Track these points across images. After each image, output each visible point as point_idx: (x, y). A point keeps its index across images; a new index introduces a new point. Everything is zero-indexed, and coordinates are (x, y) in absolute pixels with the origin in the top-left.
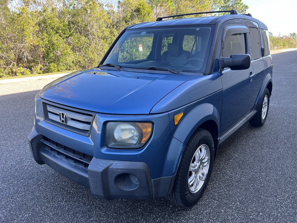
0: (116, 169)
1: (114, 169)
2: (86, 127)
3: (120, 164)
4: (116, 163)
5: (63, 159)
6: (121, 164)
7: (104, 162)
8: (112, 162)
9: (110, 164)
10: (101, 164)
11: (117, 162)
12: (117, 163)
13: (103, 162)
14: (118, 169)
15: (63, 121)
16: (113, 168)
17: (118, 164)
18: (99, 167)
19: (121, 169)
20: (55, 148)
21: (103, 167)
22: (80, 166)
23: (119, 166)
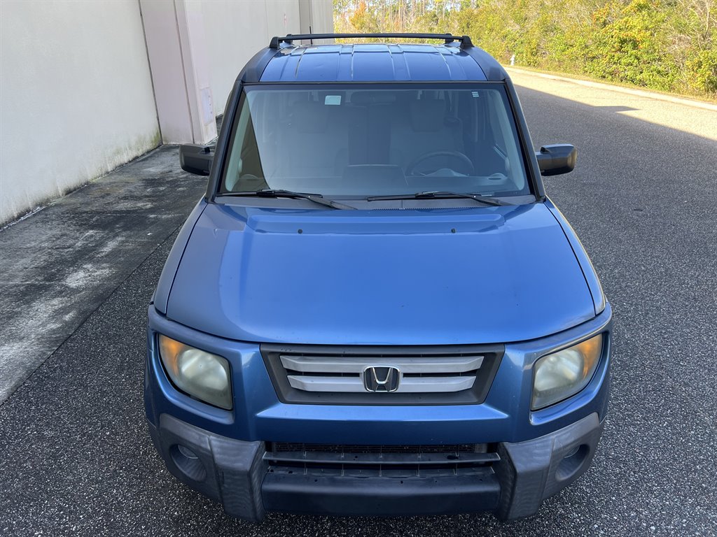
0: (565, 447)
1: (560, 449)
3: (565, 434)
4: (559, 436)
5: (371, 478)
6: (567, 432)
7: (538, 443)
8: (552, 437)
9: (551, 442)
10: (537, 451)
12: (559, 434)
13: (537, 445)
14: (567, 446)
15: (382, 387)
16: (559, 447)
17: (562, 435)
18: (537, 458)
19: (571, 443)
20: (343, 460)
21: (545, 454)
22: (441, 475)
23: (567, 439)
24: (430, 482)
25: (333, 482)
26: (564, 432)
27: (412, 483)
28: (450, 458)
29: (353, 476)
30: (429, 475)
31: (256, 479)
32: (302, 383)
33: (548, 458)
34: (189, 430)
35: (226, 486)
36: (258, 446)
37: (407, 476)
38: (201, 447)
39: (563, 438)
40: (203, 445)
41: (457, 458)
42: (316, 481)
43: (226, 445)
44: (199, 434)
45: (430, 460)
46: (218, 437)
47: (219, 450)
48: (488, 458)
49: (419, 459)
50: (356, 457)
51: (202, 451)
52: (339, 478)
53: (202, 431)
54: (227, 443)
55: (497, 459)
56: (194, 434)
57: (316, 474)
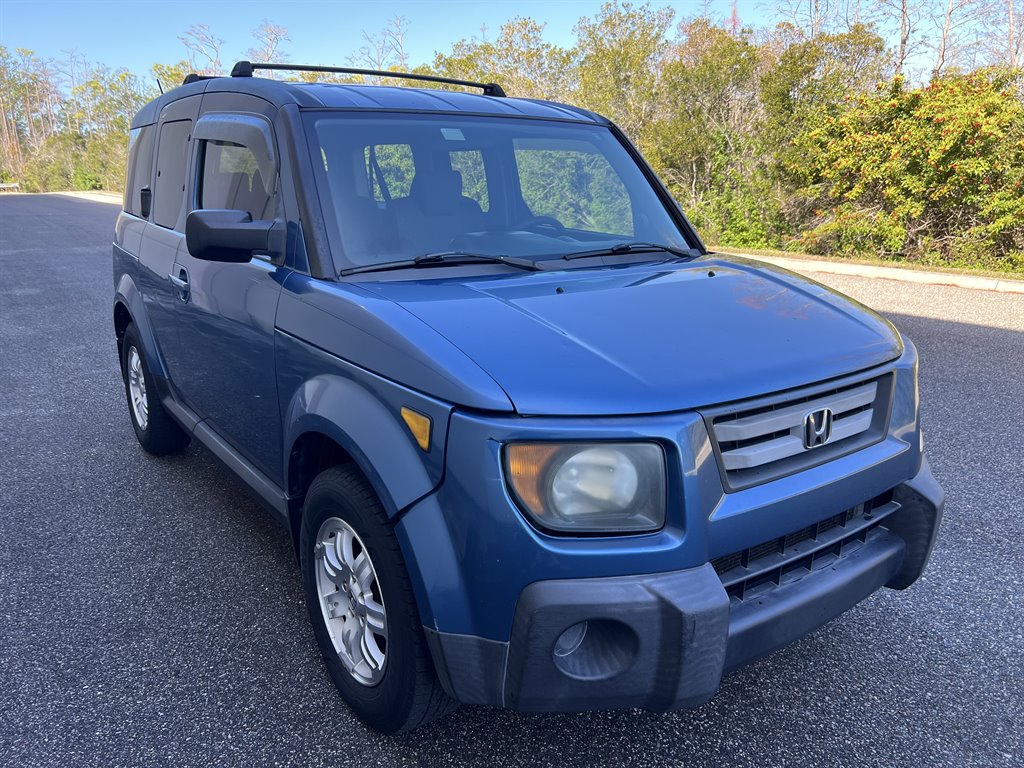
5: (804, 578)
15: (818, 439)
24: (854, 560)
27: (843, 566)
28: (867, 519)
29: (788, 582)
30: (847, 553)
32: (745, 458)
34: (600, 586)
37: (833, 561)
38: (637, 604)
40: (640, 599)
41: (872, 517)
42: (760, 604)
43: (675, 582)
44: (622, 586)
46: (656, 577)
47: (674, 592)
50: (796, 551)
51: (638, 609)
52: (777, 590)
53: (624, 580)
54: (675, 578)
55: (898, 507)
56: (613, 588)
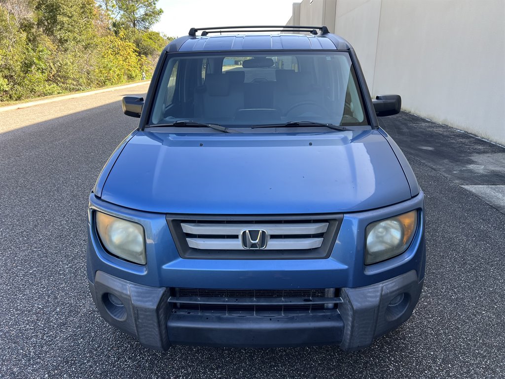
0: (391, 293)
1: (387, 294)
2: (315, 243)
3: (391, 283)
4: (387, 285)
5: (248, 317)
6: (393, 282)
8: (381, 285)
9: (380, 288)
10: (369, 294)
11: (385, 282)
12: (387, 283)
13: (370, 290)
14: (393, 292)
15: (253, 245)
16: (387, 292)
17: (389, 284)
18: (370, 299)
19: (396, 291)
20: (227, 302)
21: (376, 297)
22: (300, 315)
23: (392, 287)
24: (292, 320)
25: (220, 320)
26: (390, 282)
27: (278, 321)
28: (306, 300)
29: (235, 315)
30: (291, 315)
31: (162, 316)
32: (197, 243)
33: (378, 299)
34: (115, 281)
35: (140, 320)
36: (164, 291)
37: (275, 315)
39: (389, 286)
40: (124, 292)
41: (311, 301)
42: (207, 319)
43: (140, 290)
44: (122, 284)
45: (291, 302)
46: (136, 285)
47: (136, 294)
48: (334, 300)
49: (283, 302)
50: (237, 300)
51: (124, 296)
52: (225, 316)
53: (124, 282)
54: (141, 289)
55: (341, 302)
56: (118, 284)
57: (207, 314)
